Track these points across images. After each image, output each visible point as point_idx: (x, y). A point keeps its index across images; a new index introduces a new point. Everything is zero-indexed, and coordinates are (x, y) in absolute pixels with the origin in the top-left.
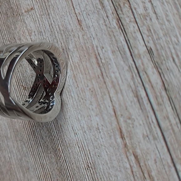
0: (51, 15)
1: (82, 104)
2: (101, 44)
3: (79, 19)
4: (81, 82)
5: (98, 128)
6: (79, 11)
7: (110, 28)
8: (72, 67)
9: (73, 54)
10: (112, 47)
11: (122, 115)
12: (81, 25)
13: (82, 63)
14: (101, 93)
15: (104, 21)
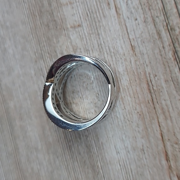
0: (101, 35)
1: (128, 125)
2: (154, 72)
3: (132, 45)
4: (129, 105)
5: (143, 149)
6: (134, 37)
7: (165, 58)
9: (123, 77)
10: (165, 76)
11: (169, 140)
12: (134, 51)
13: (131, 87)
14: (150, 117)
15: (159, 51)
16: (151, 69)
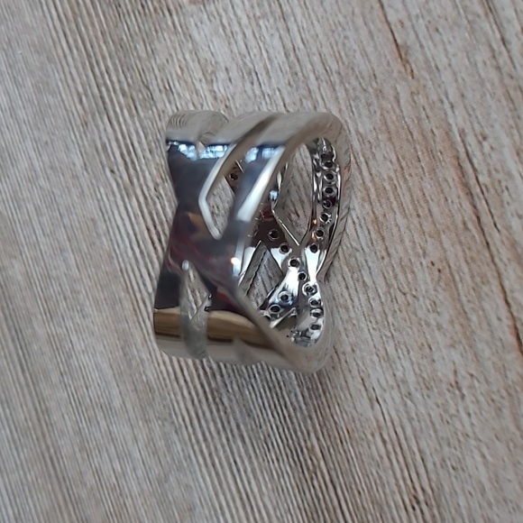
0: (292, 19)
1: (403, 308)
2: (476, 126)
3: (399, 41)
4: (402, 241)
5: (457, 383)
6: (403, 15)
7: (512, 77)
8: (367, 190)
9: (374, 149)
10: (517, 137)
12: (405, 62)
13: (405, 180)
14: (472, 277)
15: (489, 54)
16: (467, 116)
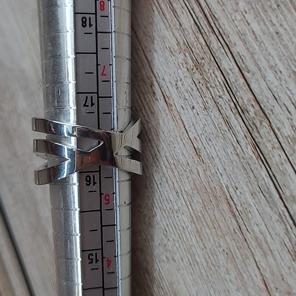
1: (215, 273)
2: (232, 183)
3: (196, 147)
4: (210, 240)
6: (195, 135)
7: (244, 158)
8: (192, 217)
9: (192, 198)
10: (250, 187)
11: (277, 289)
12: (199, 156)
13: (207, 211)
14: (241, 256)
15: (233, 149)
16: (228, 178)
